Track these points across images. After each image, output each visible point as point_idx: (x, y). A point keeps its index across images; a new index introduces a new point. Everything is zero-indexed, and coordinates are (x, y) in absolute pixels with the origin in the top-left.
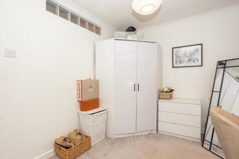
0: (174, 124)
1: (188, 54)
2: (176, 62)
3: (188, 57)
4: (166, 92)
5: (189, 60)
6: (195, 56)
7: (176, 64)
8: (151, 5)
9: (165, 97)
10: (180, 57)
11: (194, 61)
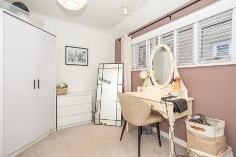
0: (73, 115)
1: (78, 54)
2: (69, 59)
3: (78, 57)
4: (63, 88)
5: (80, 60)
6: (83, 58)
7: (69, 61)
8: (77, 3)
9: (62, 92)
10: (72, 55)
11: (83, 61)
